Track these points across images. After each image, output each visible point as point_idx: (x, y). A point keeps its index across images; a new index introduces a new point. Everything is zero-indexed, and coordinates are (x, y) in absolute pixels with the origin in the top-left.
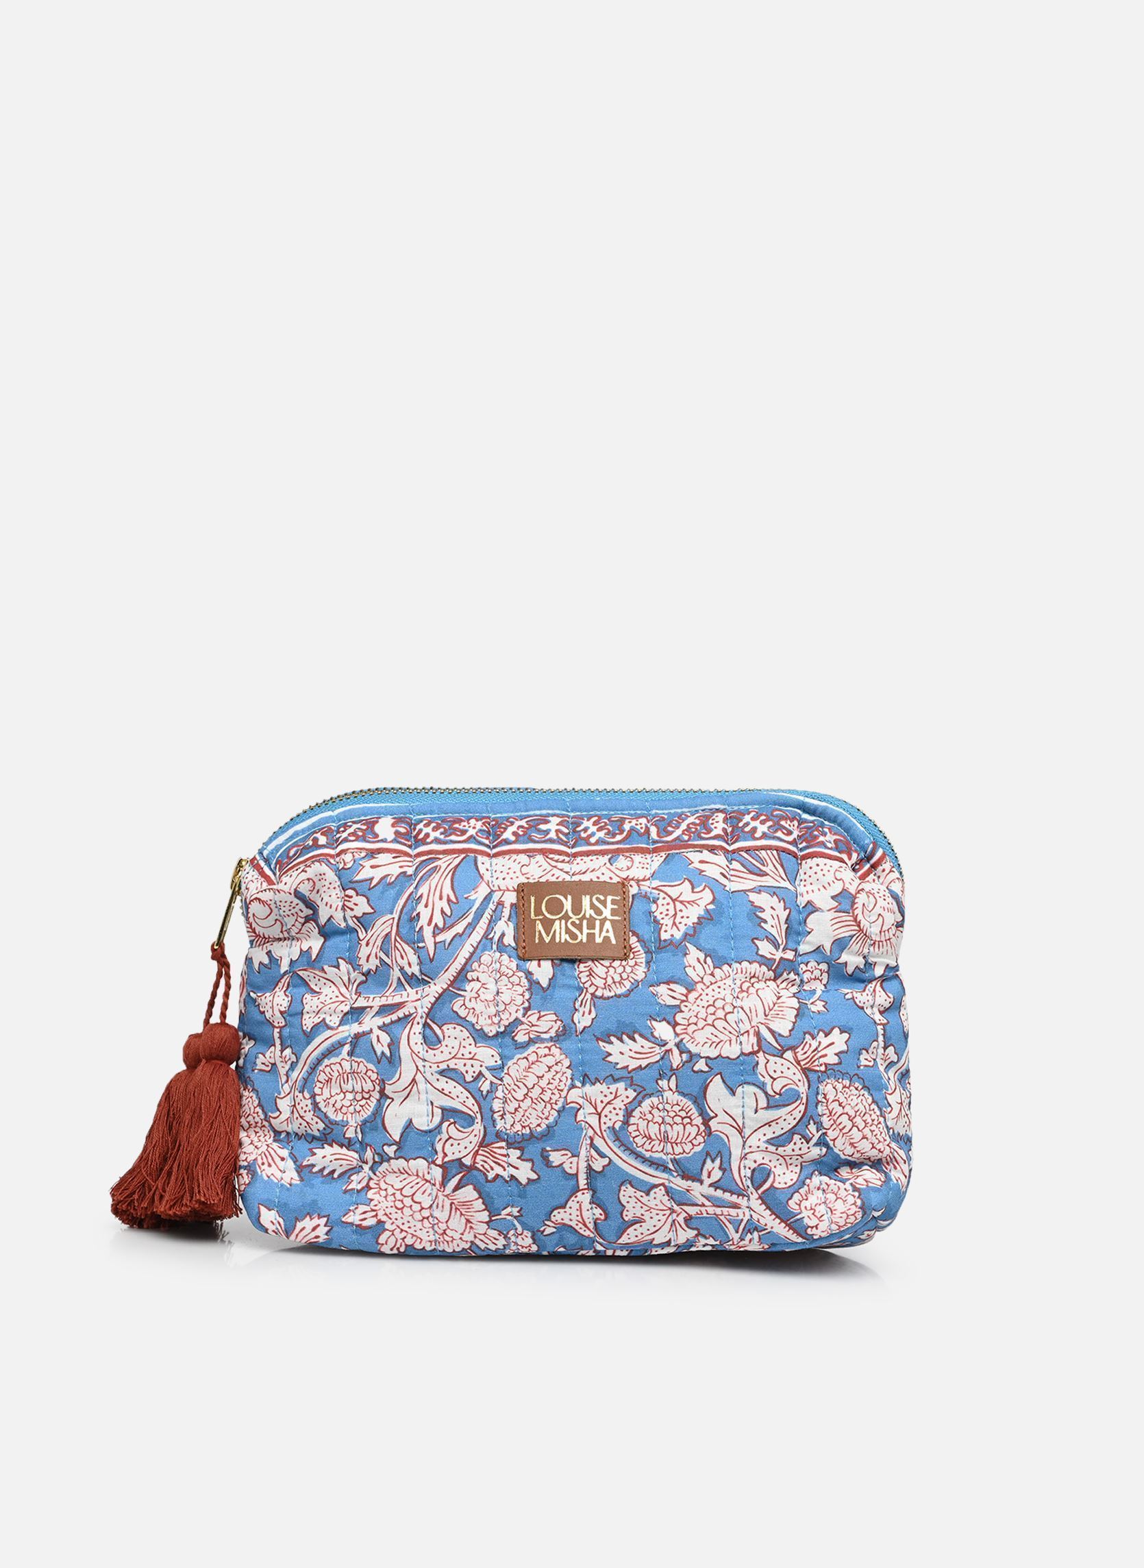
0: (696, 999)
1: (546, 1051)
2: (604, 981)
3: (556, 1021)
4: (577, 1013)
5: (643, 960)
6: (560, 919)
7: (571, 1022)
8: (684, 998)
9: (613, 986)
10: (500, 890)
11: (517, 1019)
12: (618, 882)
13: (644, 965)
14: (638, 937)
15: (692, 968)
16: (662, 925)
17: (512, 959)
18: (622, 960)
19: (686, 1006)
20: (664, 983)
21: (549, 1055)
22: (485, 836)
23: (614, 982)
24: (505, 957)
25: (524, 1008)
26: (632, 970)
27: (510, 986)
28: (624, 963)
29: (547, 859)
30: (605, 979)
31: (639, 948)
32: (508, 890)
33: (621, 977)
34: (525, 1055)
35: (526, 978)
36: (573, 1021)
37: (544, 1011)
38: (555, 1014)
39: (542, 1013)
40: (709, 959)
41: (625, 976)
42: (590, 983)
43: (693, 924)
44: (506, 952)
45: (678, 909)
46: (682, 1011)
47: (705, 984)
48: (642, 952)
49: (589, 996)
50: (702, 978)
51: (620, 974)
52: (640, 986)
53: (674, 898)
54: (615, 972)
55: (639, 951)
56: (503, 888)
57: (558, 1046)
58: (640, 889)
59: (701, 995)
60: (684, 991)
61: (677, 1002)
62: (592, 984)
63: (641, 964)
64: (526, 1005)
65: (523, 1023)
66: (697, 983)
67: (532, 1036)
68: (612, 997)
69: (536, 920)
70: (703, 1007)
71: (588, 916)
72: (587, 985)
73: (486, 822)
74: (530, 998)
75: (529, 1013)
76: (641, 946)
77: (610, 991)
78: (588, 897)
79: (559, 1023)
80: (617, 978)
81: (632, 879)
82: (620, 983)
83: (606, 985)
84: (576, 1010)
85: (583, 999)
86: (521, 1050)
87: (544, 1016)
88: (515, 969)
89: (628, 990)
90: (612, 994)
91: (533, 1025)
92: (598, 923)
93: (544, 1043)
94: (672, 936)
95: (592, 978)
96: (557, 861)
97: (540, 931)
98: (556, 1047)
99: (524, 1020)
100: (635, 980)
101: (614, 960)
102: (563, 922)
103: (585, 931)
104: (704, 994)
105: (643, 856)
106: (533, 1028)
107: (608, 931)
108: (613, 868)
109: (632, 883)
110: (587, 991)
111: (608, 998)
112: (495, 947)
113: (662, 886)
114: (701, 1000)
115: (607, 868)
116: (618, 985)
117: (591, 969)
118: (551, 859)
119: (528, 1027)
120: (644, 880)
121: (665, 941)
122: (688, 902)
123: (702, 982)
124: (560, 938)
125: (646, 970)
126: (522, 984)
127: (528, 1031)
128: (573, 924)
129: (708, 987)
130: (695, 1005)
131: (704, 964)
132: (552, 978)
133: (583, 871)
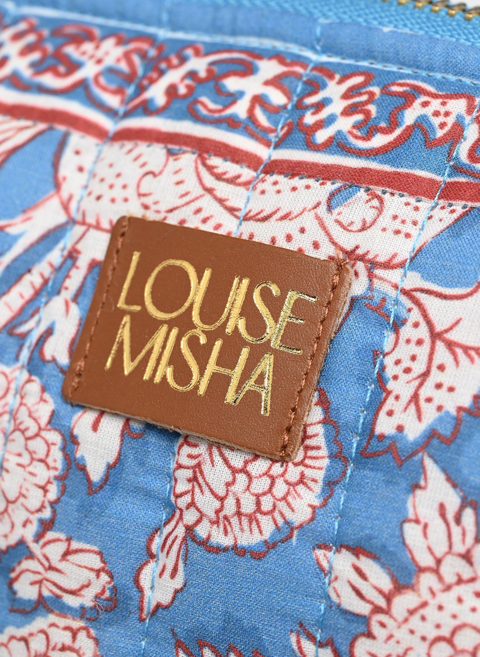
0: (412, 612)
1: (66, 638)
2: (217, 504)
3: (98, 572)
4: (152, 565)
5: (320, 475)
6: (171, 324)
7: (131, 584)
8: (382, 602)
9: (234, 521)
10: (83, 223)
11: (21, 542)
12: (331, 258)
13: (318, 488)
14: (326, 410)
15: (420, 528)
16: (389, 393)
17: (47, 396)
18: (274, 461)
19: (383, 625)
20: (348, 548)
21: (71, 649)
22: (113, 86)
23: (239, 514)
24: (34, 387)
25: (42, 522)
26: (288, 493)
27: (25, 459)
28: (277, 469)
29: (201, 168)
30: (222, 499)
31: (320, 441)
32: (98, 227)
33: (258, 503)
34: (24, 632)
35: (63, 449)
36: (137, 581)
37: (79, 539)
38: (100, 553)
39: (75, 545)
40: (469, 516)
41: (267, 503)
42: (187, 499)
43: (460, 409)
44: (40, 375)
45: (436, 362)
46: (370, 635)
47: (440, 579)
48: (324, 452)
49: (180, 531)
50: (439, 562)
51: (258, 496)
52: (294, 539)
53: (439, 328)
54: (248, 488)
55: (318, 448)
56: (91, 220)
57: (93, 632)
58: (371, 288)
59: (424, 604)
60: (386, 584)
61: (364, 609)
62: (192, 504)
63: (311, 484)
64: (47, 514)
65: (31, 556)
66: (422, 570)
67: (46, 593)
68: (226, 549)
69: (123, 313)
70: (424, 639)
71: (229, 330)
72: (183, 502)
73: (139, 51)
74: (58, 501)
75: (50, 535)
76: (326, 437)
77: (226, 533)
78: (246, 282)
79: (104, 578)
80: (248, 506)
81: (362, 258)
82: (251, 518)
83: (221, 515)
84: (152, 556)
85: (170, 534)
86: (18, 618)
87: (77, 551)
88: (44, 421)
89: (266, 541)
90: (227, 541)
91: (51, 568)
92: (245, 352)
93: (64, 616)
94: (400, 429)
95: (197, 490)
96: (219, 177)
97: (121, 344)
98: (89, 636)
99: (35, 548)
100: (287, 522)
101: (256, 457)
102: (174, 332)
103: (211, 367)
104: (433, 603)
105: (412, 200)
106: (52, 575)
107: (260, 380)
108: (329, 220)
109: (360, 266)
110: (181, 518)
111: (218, 550)
112: (25, 354)
113: (422, 291)
114: (423, 618)
115: (317, 217)
116: (245, 521)
117: (199, 465)
118: (210, 169)
119: (40, 569)
120: (388, 265)
121: (382, 437)
122: (466, 349)
123: (436, 571)
124: (155, 370)
125: (317, 502)
126: (50, 461)
127: (38, 577)
128: (193, 342)
129: (448, 588)
130: (406, 628)
131: (452, 524)
132: (115, 463)
133: (264, 214)
